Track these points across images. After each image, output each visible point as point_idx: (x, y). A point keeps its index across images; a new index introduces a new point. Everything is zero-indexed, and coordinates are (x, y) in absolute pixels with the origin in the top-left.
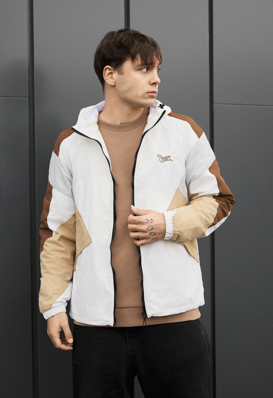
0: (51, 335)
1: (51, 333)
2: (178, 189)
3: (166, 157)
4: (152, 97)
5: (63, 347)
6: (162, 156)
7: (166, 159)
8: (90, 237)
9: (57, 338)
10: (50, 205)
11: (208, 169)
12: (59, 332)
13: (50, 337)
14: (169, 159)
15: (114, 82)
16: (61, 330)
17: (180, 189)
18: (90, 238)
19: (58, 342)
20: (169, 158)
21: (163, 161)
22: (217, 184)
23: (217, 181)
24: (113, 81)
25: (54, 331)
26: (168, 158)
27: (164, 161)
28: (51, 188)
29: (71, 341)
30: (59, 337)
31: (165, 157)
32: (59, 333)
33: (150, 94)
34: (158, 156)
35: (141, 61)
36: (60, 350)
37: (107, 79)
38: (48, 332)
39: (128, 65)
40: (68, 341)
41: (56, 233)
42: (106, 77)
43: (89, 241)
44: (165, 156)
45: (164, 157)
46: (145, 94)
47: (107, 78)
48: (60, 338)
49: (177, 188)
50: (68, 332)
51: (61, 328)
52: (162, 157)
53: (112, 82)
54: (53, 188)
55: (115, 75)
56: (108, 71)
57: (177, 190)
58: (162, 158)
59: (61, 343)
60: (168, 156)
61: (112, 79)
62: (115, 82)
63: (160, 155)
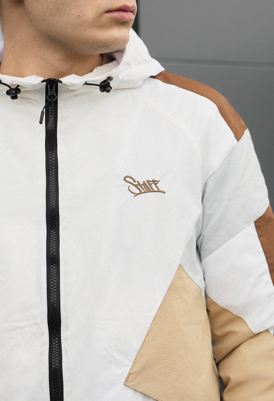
2: (180, 267)
3: (148, 181)
4: (123, 23)
6: (136, 180)
7: (148, 187)
11: (253, 224)
14: (155, 189)
17: (186, 268)
20: (155, 184)
21: (138, 192)
22: (268, 270)
23: (268, 262)
26: (153, 186)
27: (141, 193)
31: (144, 184)
33: (115, 15)
34: (127, 179)
44: (145, 181)
45: (141, 183)
46: (101, 15)
49: (177, 264)
52: (136, 183)
57: (179, 269)
58: (136, 186)
60: (154, 181)
63: (131, 178)
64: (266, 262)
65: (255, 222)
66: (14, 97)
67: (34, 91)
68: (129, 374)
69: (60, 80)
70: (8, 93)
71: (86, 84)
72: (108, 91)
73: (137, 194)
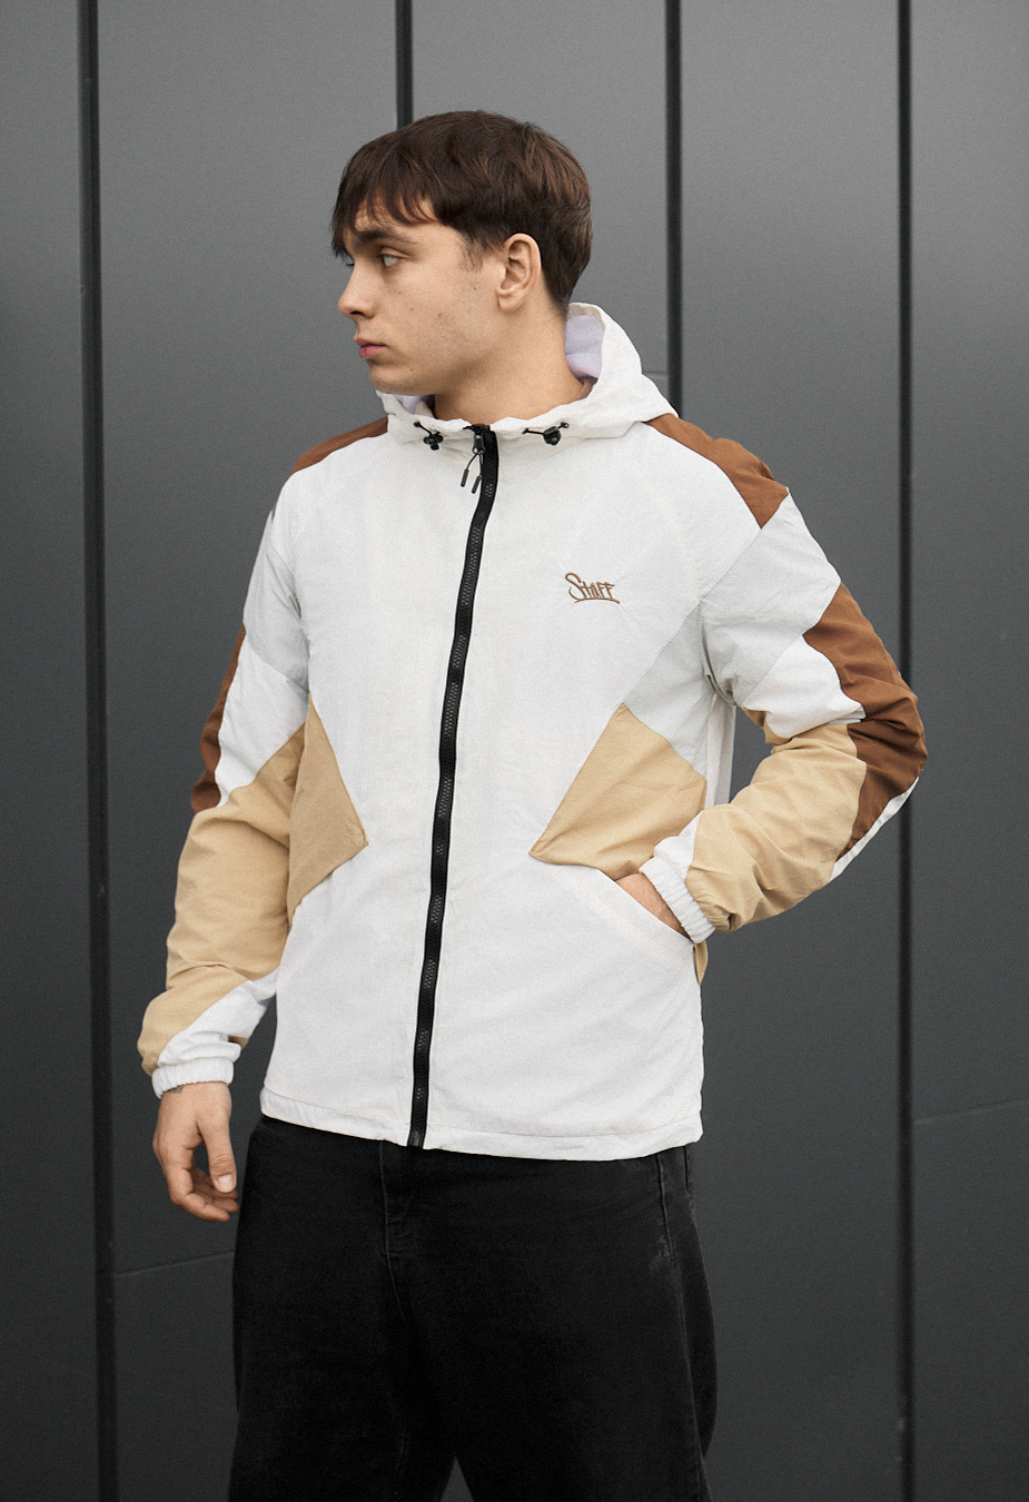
1: (163, 1147)
2: (624, 704)
3: (598, 584)
5: (196, 1203)
6: (582, 580)
7: (597, 591)
8: (360, 826)
9: (180, 1167)
10: (228, 693)
12: (189, 1149)
14: (607, 596)
16: (196, 1141)
18: (363, 832)
19: (180, 1180)
20: (608, 589)
21: (582, 597)
25: (173, 1144)
26: (604, 591)
27: (586, 599)
29: (226, 1184)
30: (188, 1165)
31: (592, 586)
32: (191, 1152)
34: (570, 577)
40: (216, 1183)
41: (232, 800)
43: (358, 840)
44: (595, 582)
45: (588, 585)
48: (188, 1170)
50: (221, 1150)
51: (200, 1134)
52: (582, 584)
54: (247, 632)
57: (622, 706)
58: (581, 588)
59: (190, 1188)
60: (606, 584)
63: (575, 576)
67: (464, 440)
70: (427, 440)
71: (527, 431)
72: (556, 444)
73: (580, 600)
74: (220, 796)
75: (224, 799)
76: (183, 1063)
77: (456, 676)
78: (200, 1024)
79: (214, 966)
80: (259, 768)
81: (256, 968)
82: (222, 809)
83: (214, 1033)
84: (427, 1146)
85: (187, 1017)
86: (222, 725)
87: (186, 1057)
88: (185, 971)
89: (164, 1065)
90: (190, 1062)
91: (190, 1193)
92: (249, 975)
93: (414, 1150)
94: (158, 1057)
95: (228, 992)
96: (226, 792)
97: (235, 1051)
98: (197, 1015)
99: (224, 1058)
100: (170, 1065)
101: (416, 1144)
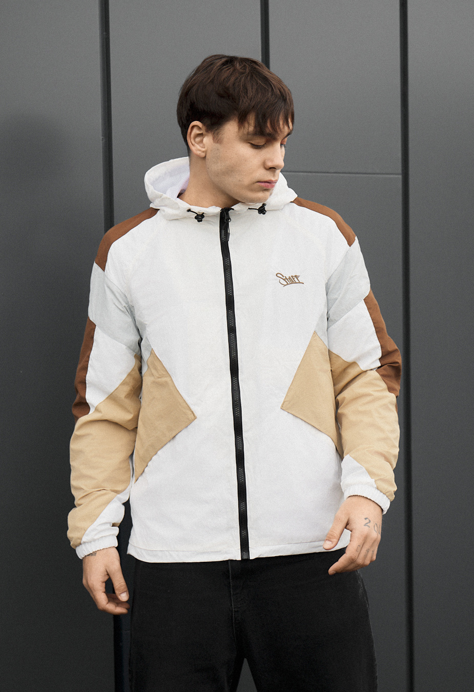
0: (89, 587)
1: (90, 583)
2: (315, 333)
3: (292, 276)
4: (266, 189)
5: (111, 607)
6: (284, 276)
7: (292, 280)
8: (191, 410)
9: (101, 592)
10: (90, 356)
12: (103, 582)
13: (89, 591)
14: (297, 281)
15: (203, 152)
16: (107, 578)
17: (319, 334)
18: (192, 413)
19: (101, 598)
20: (297, 278)
21: (286, 284)
24: (203, 149)
25: (94, 579)
26: (296, 279)
27: (288, 284)
28: (93, 326)
29: (124, 597)
30: (104, 590)
31: (290, 278)
32: (104, 584)
34: (278, 275)
35: (255, 127)
36: (105, 612)
37: (192, 144)
38: (84, 581)
39: (231, 129)
40: (119, 597)
41: (97, 410)
42: (192, 140)
43: (190, 417)
44: (290, 276)
45: (288, 278)
46: (254, 183)
47: (193, 142)
48: (105, 592)
49: (313, 331)
50: (119, 582)
51: (108, 574)
52: (284, 278)
53: (200, 150)
54: (97, 327)
55: (208, 140)
56: (196, 131)
57: (314, 334)
58: (284, 280)
59: (107, 601)
60: (296, 276)
61: (201, 145)
62: (206, 152)
63: (281, 274)
64: (373, 326)
65: (364, 300)
66: (200, 221)
67: (214, 216)
68: (284, 402)
69: (232, 207)
70: (196, 218)
71: (249, 209)
72: (264, 214)
73: (285, 285)
74: (89, 408)
75: (92, 410)
76: (94, 540)
77: (232, 330)
78: (100, 520)
79: (100, 490)
80: (112, 392)
81: (119, 488)
82: (92, 415)
83: (106, 523)
84: (252, 557)
85: (93, 517)
86: (88, 372)
87: (96, 538)
88: (86, 495)
89: (84, 543)
90: (98, 539)
91: (107, 603)
92: (117, 492)
93: (245, 561)
94: (81, 539)
95: (110, 502)
96: (93, 406)
97: (116, 531)
98: (97, 516)
99: (113, 535)
100: (88, 543)
101: (245, 557)
